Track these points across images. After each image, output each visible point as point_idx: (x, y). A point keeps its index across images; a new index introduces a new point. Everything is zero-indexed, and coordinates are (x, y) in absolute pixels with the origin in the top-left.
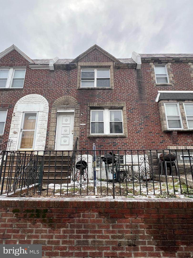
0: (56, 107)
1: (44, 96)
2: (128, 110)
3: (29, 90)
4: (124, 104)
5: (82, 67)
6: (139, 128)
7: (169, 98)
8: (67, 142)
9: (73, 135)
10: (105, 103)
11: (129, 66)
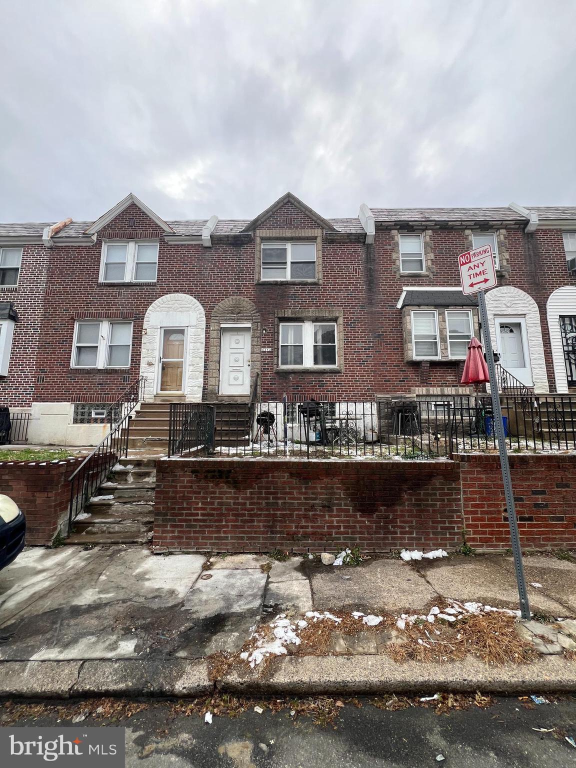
0: (218, 318)
1: (195, 298)
2: (347, 324)
3: (168, 285)
4: (338, 312)
5: (263, 239)
6: (364, 357)
7: (421, 301)
8: (241, 379)
9: (249, 368)
10: (306, 310)
11: (350, 237)
